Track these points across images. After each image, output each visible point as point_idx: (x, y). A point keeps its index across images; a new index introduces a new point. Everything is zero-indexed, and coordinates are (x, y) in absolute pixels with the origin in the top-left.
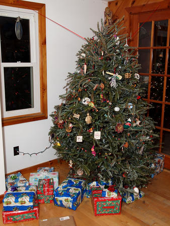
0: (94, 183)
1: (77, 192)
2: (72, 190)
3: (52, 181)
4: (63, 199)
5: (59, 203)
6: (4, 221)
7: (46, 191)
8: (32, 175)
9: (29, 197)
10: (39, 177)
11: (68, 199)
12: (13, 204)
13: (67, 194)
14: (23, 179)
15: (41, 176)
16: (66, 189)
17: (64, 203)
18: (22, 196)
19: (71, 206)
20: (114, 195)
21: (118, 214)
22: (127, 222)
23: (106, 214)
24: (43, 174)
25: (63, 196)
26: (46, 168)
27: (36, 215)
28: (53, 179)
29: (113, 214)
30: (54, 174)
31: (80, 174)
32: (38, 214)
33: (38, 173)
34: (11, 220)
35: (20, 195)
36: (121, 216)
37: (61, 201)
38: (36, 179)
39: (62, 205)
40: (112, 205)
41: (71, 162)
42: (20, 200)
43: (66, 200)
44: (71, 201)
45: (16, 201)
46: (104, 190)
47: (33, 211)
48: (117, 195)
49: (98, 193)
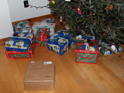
0: (80, 36)
1: (65, 42)
2: (61, 40)
3: (48, 30)
4: (53, 46)
5: (50, 48)
6: (7, 57)
7: (41, 38)
8: (35, 24)
9: (24, 43)
10: (39, 26)
11: (56, 47)
12: (12, 47)
13: (56, 42)
14: (28, 26)
15: (42, 25)
16: (56, 39)
17: (54, 49)
18: (19, 41)
19: (59, 52)
20: (93, 49)
21: (95, 64)
22: (100, 72)
23: (85, 63)
24: (43, 24)
25: (53, 43)
26: (49, 19)
27: (30, 55)
28: (49, 29)
29: (90, 63)
30: (52, 25)
31: (67, 29)
32: (32, 55)
33: (40, 23)
34: (12, 57)
35: (18, 40)
36: (97, 65)
37: (52, 47)
38: (37, 27)
39: (52, 50)
40: (90, 57)
41: (61, 18)
42: (17, 44)
43: (55, 47)
44: (58, 49)
45: (14, 45)
46: (85, 44)
47: (28, 53)
48: (95, 50)
49: (80, 45)
